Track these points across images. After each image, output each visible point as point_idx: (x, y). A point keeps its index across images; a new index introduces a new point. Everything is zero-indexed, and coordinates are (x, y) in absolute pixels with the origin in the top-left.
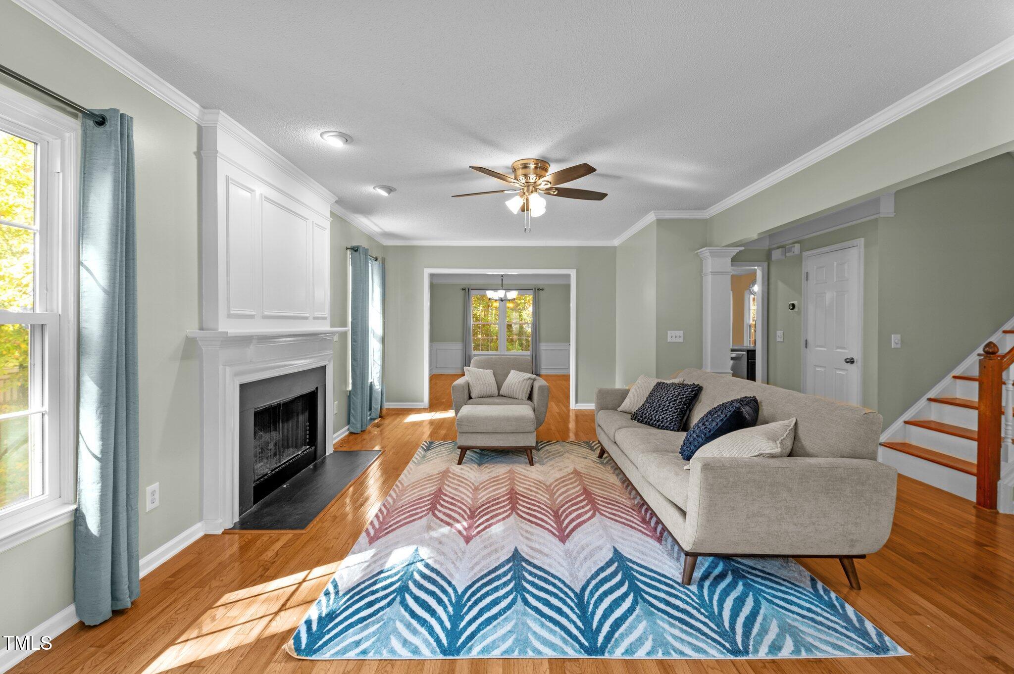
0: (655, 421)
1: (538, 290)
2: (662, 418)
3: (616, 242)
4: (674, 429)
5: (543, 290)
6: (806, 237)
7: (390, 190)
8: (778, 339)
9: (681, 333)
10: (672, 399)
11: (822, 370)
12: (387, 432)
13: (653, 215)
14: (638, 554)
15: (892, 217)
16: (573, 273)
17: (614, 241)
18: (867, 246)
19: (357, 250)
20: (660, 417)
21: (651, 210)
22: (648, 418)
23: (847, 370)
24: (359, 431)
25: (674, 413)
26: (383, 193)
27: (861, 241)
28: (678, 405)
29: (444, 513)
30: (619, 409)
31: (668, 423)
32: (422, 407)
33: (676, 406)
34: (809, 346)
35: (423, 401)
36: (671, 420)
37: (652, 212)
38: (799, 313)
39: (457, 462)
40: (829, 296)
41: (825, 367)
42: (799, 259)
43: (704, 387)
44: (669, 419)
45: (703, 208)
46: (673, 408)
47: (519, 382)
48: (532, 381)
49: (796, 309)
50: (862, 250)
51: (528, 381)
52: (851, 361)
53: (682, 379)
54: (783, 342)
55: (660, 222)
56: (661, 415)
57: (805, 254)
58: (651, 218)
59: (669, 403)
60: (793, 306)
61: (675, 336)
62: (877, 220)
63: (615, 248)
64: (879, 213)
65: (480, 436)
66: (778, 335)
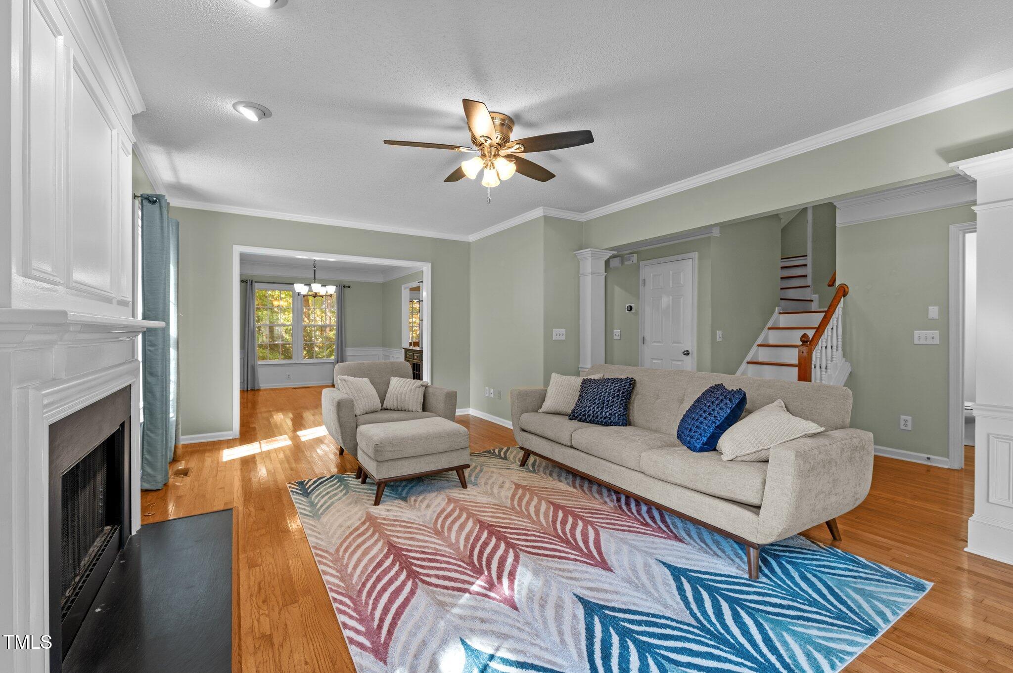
0: (601, 418)
1: (344, 287)
2: (610, 414)
3: (472, 238)
4: (622, 424)
5: (349, 287)
6: (643, 249)
7: (264, 113)
8: (615, 337)
9: (564, 330)
10: (614, 394)
11: (659, 361)
12: (210, 480)
13: (542, 211)
14: (684, 561)
15: (718, 237)
16: (426, 268)
17: (469, 236)
18: (700, 259)
19: (156, 201)
20: (608, 414)
21: (540, 206)
22: (593, 416)
23: (683, 361)
24: (160, 486)
25: (620, 407)
26: (251, 115)
27: (696, 255)
28: (622, 400)
29: (438, 577)
30: (540, 411)
31: (617, 418)
32: (231, 438)
33: (621, 401)
34: (646, 342)
35: (232, 430)
36: (619, 415)
37: (542, 207)
38: (637, 313)
39: (373, 503)
40: (665, 301)
41: (662, 359)
42: (637, 268)
43: (637, 380)
44: (617, 415)
45: (582, 210)
46: (618, 403)
47: (411, 390)
48: (424, 388)
49: (633, 311)
50: (697, 262)
51: (420, 388)
52: (687, 353)
53: (602, 375)
54: (620, 339)
55: (546, 218)
56: (607, 412)
57: (642, 263)
58: (538, 213)
59: (613, 398)
60: (631, 307)
61: (559, 334)
62: (710, 237)
63: (469, 243)
64: (712, 233)
65: (405, 463)
66: (615, 334)
